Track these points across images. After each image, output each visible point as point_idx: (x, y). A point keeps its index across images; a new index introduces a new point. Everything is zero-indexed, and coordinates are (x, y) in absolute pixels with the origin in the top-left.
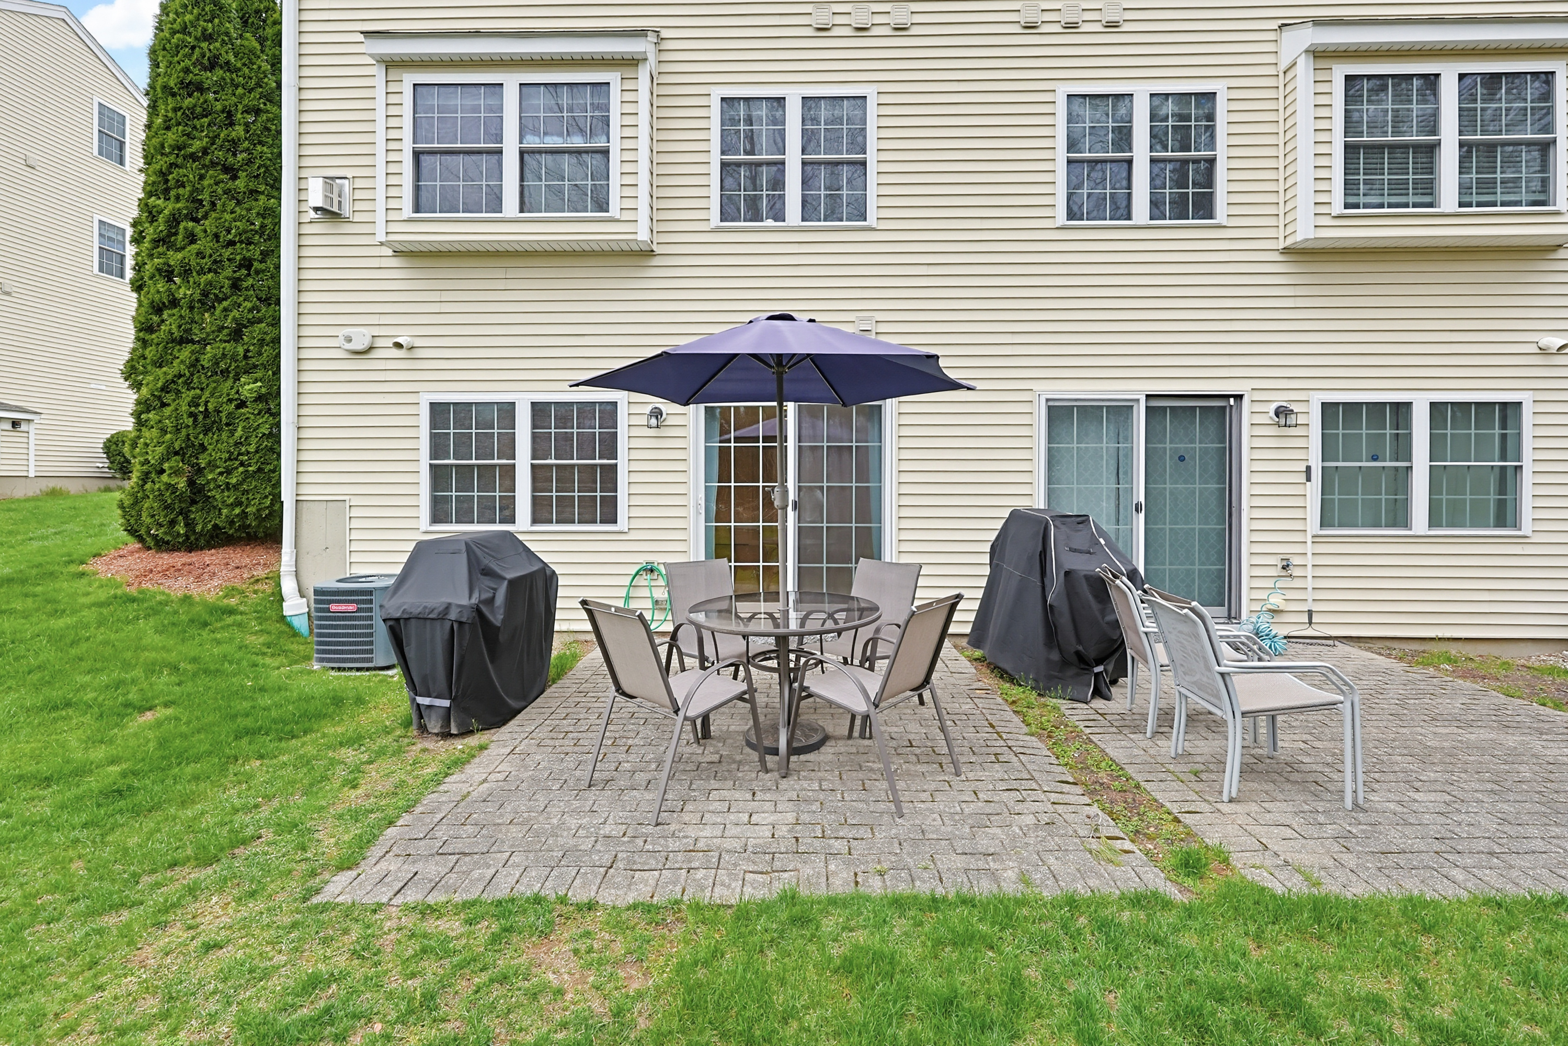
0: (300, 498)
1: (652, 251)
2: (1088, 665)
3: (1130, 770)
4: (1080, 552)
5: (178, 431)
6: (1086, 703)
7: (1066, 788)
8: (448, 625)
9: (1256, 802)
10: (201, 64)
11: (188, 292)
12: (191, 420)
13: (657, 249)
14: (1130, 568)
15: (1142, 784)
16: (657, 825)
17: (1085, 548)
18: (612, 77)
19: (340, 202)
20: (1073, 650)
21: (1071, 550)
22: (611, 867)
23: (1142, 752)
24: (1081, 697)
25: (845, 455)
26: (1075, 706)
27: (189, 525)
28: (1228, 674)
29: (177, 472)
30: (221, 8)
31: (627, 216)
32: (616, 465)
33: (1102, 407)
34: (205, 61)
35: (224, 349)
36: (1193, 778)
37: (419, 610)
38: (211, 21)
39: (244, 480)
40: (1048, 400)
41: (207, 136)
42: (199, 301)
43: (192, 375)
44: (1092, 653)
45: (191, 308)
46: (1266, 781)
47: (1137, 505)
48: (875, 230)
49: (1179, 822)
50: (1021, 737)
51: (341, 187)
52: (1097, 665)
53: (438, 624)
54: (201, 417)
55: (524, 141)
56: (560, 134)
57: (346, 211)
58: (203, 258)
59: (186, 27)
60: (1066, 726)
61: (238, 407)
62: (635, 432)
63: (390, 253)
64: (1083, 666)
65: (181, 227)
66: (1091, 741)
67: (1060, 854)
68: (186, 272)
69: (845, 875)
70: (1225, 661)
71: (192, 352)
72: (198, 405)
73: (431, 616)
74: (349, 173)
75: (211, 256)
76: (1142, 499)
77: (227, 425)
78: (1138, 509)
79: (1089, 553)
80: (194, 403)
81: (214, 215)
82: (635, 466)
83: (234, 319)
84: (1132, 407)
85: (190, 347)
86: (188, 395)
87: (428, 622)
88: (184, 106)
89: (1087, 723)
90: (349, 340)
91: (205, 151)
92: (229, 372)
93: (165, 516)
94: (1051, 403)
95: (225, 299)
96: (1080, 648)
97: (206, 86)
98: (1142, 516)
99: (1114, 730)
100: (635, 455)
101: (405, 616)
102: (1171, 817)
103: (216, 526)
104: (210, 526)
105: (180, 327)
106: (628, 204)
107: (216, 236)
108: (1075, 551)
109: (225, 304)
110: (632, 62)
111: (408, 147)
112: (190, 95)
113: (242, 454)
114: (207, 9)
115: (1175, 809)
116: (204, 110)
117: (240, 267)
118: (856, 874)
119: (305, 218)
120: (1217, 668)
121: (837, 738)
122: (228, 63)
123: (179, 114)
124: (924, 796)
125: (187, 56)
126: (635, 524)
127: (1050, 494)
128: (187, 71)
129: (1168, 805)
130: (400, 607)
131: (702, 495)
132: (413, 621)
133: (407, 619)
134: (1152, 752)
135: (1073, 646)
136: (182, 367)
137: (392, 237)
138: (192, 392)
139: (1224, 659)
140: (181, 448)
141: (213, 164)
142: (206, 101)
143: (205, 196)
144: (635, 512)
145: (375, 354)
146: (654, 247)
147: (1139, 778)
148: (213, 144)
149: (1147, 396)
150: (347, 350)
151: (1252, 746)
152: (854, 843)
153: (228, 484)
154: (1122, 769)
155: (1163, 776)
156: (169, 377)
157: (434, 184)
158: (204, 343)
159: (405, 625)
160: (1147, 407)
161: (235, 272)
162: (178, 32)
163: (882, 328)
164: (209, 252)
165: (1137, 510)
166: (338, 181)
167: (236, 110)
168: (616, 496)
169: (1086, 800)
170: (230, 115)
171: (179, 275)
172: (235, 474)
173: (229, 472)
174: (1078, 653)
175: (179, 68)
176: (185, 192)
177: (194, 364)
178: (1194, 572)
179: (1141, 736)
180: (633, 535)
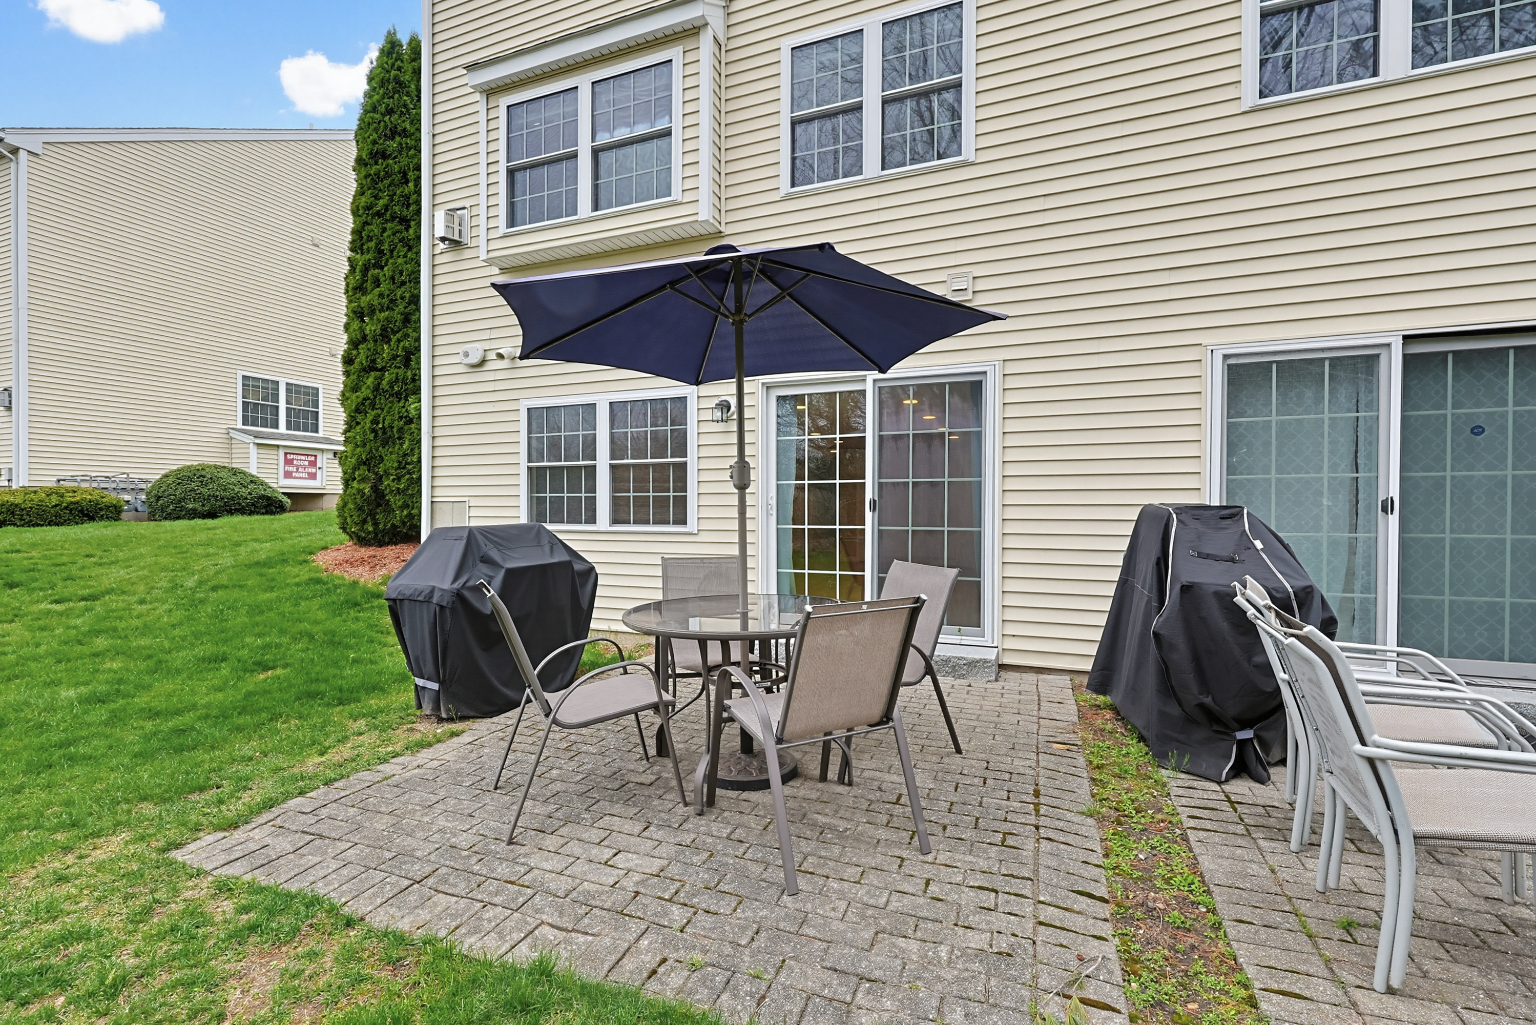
0: (435, 500)
1: (721, 232)
2: (1227, 727)
3: (1219, 898)
4: (1216, 558)
5: (364, 445)
6: (1219, 783)
7: (1083, 903)
8: (432, 607)
9: (1453, 1005)
10: (385, 135)
11: (373, 329)
12: (373, 435)
13: (727, 230)
14: (1303, 583)
15: (1226, 923)
16: (510, 842)
17: (1225, 553)
18: (673, 52)
19: (460, 231)
20: (1195, 702)
21: (1200, 555)
22: (418, 882)
23: (1266, 872)
24: (1211, 773)
25: (936, 442)
26: (1195, 784)
27: (376, 524)
28: (1383, 760)
29: (363, 480)
30: (401, 85)
31: (689, 197)
32: (686, 463)
33: (1323, 360)
34: (388, 132)
35: (397, 374)
36: (1339, 933)
37: (411, 591)
38: (392, 97)
39: (409, 486)
40: (1226, 357)
41: (388, 195)
42: (381, 335)
43: (376, 397)
44: (1231, 709)
45: (376, 341)
46: (1502, 971)
47: (1384, 503)
48: (973, 164)
49: (1255, 1006)
50: (1069, 816)
51: (461, 219)
52: (1243, 728)
53: (425, 605)
54: (380, 433)
55: (597, 138)
56: (628, 125)
57: (466, 239)
58: (383, 298)
59: (375, 107)
60: (1160, 810)
61: (406, 423)
62: (705, 428)
63: (497, 271)
64: (1216, 728)
65: (369, 275)
66: (1185, 839)
67: (977, 1009)
68: (372, 312)
69: (647, 959)
70: (1376, 737)
71: (376, 379)
72: (377, 424)
73: (420, 598)
74: (467, 203)
75: (388, 296)
76: (1395, 492)
77: (399, 438)
78: (1387, 507)
79: (1233, 560)
80: (375, 421)
81: (391, 261)
82: (704, 464)
83: (404, 348)
84: (1378, 356)
85: (373, 374)
86: (371, 415)
87: (418, 603)
88: (372, 172)
89: (1197, 812)
90: (466, 355)
91: (386, 208)
92: (401, 394)
93: (359, 516)
94: (1232, 361)
95: (398, 332)
96: (1208, 700)
97: (388, 153)
98: (1394, 520)
99: (1240, 829)
100: (704, 452)
101: (399, 597)
102: (1243, 993)
103: (393, 525)
104: (389, 525)
105: (367, 357)
106: (689, 184)
107: (393, 278)
108: (1207, 556)
109: (398, 335)
110: (692, 31)
111: (502, 167)
112: (376, 163)
113: (409, 464)
114: (390, 87)
115: (1258, 979)
116: (387, 173)
117: (409, 303)
118: (664, 961)
119: (437, 251)
120: (1358, 747)
121: (807, 778)
122: (404, 130)
123: (369, 180)
124: (852, 872)
125: (376, 130)
126: (705, 525)
127: (1230, 488)
128: (375, 142)
129: (1251, 971)
130: (397, 588)
131: (773, 493)
132: (406, 602)
133: (401, 600)
134: (1283, 874)
135: (1193, 694)
136: (369, 391)
137: (492, 255)
138: (376, 412)
139: (1372, 733)
140: (367, 459)
141: (393, 218)
142: (387, 165)
143: (385, 247)
144: (705, 513)
145: (489, 366)
146: (722, 229)
147: (1226, 912)
148: (393, 201)
149: (1405, 338)
150: (466, 365)
151: (1507, 899)
152: (701, 916)
153: (398, 489)
154: (1208, 892)
155: (1277, 918)
156: (359, 400)
157: (524, 199)
158: (383, 369)
159: (401, 605)
160: (1405, 356)
161: (405, 308)
162: (370, 112)
163: (981, 285)
164: (387, 292)
165: (1385, 510)
166: (458, 212)
167: (409, 169)
168: (686, 496)
169: (1106, 930)
170: (405, 174)
171: (368, 315)
172: (403, 481)
173: (399, 479)
174: (1201, 706)
175: (369, 140)
176: (372, 244)
177: (377, 388)
178: (1503, 609)
179: (1279, 846)
180: (703, 537)
